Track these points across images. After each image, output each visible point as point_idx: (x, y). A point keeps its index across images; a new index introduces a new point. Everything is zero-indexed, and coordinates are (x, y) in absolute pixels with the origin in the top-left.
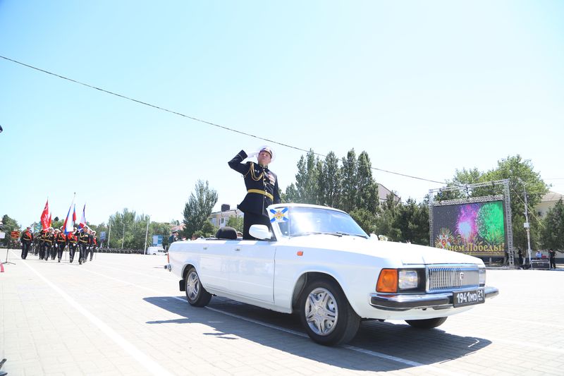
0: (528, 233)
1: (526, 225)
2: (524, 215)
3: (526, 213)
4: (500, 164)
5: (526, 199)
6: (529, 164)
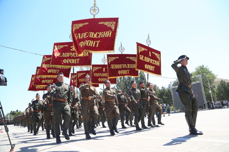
0: (211, 95)
1: (210, 92)
2: (209, 88)
3: (209, 87)
4: (196, 69)
5: (208, 82)
6: (207, 68)
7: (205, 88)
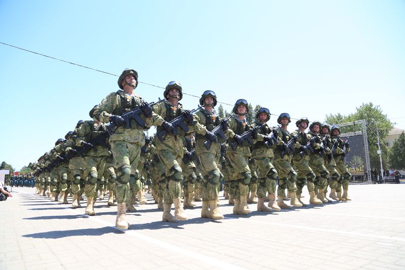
0: (381, 158)
1: (379, 152)
3: (378, 144)
4: (358, 110)
5: (378, 134)
6: (379, 109)
7: (370, 145)
